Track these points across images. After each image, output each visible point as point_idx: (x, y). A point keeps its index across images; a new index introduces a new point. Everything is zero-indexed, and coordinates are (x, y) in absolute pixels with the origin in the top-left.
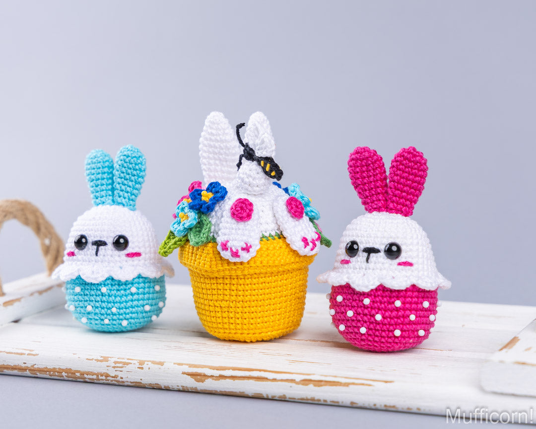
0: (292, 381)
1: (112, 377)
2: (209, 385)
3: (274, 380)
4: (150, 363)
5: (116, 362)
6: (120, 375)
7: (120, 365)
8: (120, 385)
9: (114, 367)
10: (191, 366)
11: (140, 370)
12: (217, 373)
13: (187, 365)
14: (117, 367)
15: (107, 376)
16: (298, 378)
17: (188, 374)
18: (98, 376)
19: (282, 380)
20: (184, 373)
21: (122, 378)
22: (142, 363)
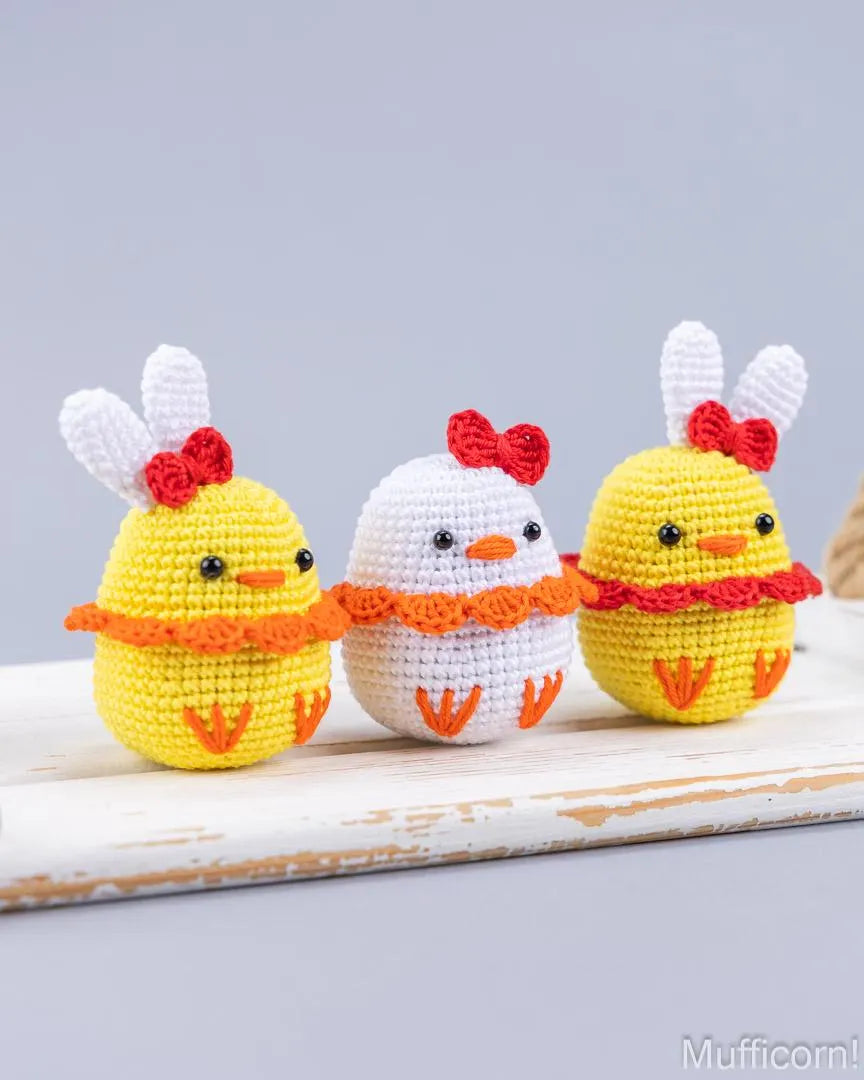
0: (771, 788)
1: (406, 852)
2: (615, 828)
3: (739, 792)
4: (483, 807)
5: (410, 819)
6: (424, 843)
7: (423, 822)
8: (421, 866)
9: (409, 830)
10: (567, 795)
11: (467, 825)
12: (625, 800)
13: (559, 795)
14: (416, 828)
15: (393, 850)
16: (780, 780)
17: (570, 814)
18: (372, 857)
19: (752, 790)
20: (560, 814)
21: (427, 850)
22: (465, 808)
